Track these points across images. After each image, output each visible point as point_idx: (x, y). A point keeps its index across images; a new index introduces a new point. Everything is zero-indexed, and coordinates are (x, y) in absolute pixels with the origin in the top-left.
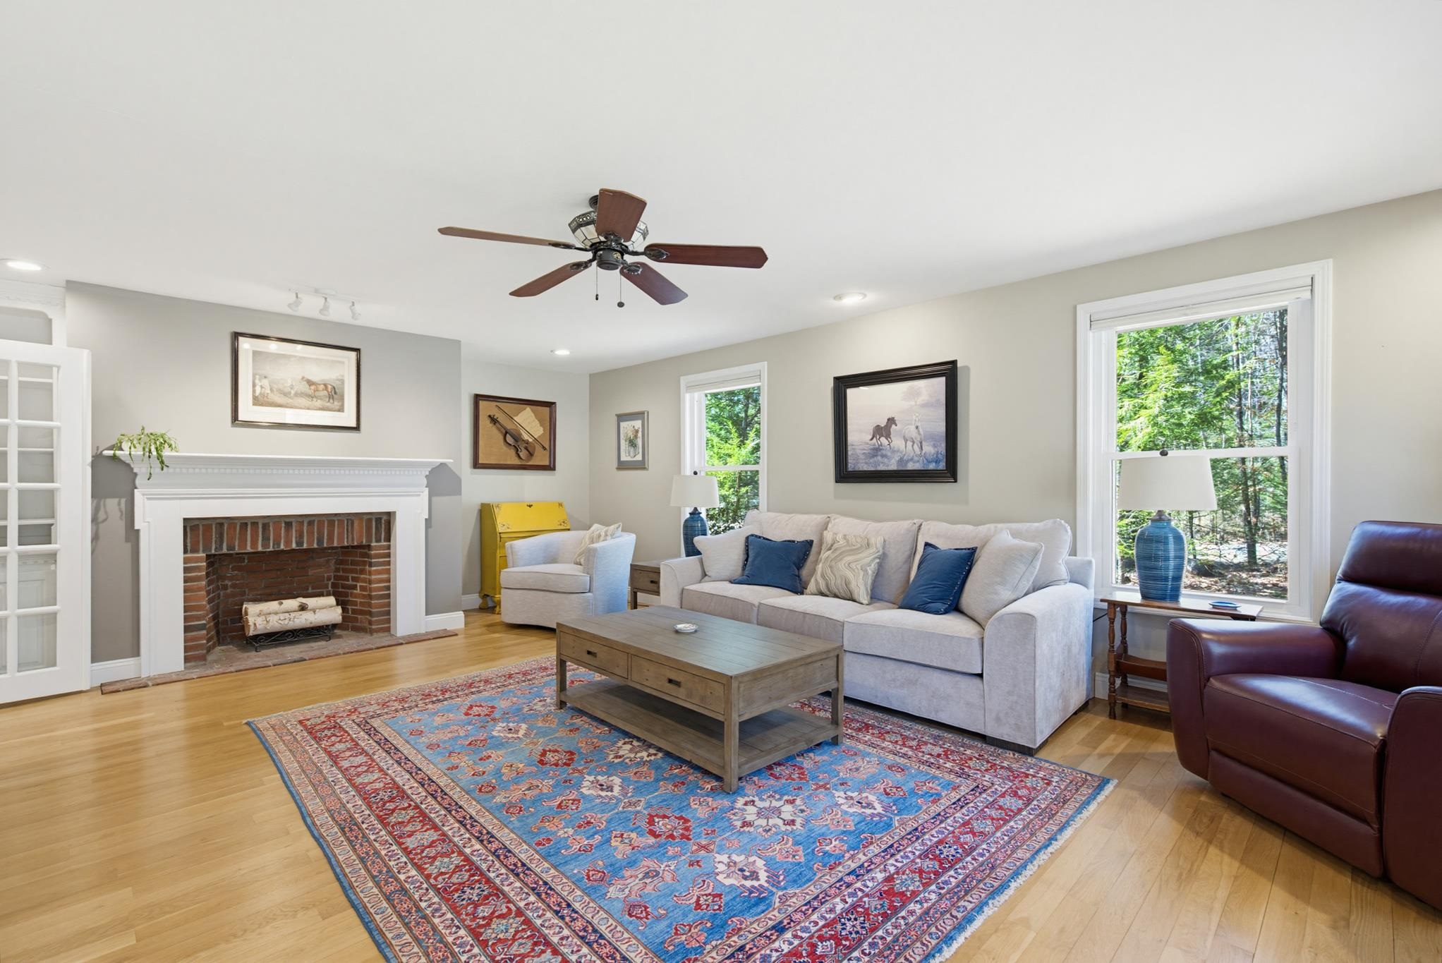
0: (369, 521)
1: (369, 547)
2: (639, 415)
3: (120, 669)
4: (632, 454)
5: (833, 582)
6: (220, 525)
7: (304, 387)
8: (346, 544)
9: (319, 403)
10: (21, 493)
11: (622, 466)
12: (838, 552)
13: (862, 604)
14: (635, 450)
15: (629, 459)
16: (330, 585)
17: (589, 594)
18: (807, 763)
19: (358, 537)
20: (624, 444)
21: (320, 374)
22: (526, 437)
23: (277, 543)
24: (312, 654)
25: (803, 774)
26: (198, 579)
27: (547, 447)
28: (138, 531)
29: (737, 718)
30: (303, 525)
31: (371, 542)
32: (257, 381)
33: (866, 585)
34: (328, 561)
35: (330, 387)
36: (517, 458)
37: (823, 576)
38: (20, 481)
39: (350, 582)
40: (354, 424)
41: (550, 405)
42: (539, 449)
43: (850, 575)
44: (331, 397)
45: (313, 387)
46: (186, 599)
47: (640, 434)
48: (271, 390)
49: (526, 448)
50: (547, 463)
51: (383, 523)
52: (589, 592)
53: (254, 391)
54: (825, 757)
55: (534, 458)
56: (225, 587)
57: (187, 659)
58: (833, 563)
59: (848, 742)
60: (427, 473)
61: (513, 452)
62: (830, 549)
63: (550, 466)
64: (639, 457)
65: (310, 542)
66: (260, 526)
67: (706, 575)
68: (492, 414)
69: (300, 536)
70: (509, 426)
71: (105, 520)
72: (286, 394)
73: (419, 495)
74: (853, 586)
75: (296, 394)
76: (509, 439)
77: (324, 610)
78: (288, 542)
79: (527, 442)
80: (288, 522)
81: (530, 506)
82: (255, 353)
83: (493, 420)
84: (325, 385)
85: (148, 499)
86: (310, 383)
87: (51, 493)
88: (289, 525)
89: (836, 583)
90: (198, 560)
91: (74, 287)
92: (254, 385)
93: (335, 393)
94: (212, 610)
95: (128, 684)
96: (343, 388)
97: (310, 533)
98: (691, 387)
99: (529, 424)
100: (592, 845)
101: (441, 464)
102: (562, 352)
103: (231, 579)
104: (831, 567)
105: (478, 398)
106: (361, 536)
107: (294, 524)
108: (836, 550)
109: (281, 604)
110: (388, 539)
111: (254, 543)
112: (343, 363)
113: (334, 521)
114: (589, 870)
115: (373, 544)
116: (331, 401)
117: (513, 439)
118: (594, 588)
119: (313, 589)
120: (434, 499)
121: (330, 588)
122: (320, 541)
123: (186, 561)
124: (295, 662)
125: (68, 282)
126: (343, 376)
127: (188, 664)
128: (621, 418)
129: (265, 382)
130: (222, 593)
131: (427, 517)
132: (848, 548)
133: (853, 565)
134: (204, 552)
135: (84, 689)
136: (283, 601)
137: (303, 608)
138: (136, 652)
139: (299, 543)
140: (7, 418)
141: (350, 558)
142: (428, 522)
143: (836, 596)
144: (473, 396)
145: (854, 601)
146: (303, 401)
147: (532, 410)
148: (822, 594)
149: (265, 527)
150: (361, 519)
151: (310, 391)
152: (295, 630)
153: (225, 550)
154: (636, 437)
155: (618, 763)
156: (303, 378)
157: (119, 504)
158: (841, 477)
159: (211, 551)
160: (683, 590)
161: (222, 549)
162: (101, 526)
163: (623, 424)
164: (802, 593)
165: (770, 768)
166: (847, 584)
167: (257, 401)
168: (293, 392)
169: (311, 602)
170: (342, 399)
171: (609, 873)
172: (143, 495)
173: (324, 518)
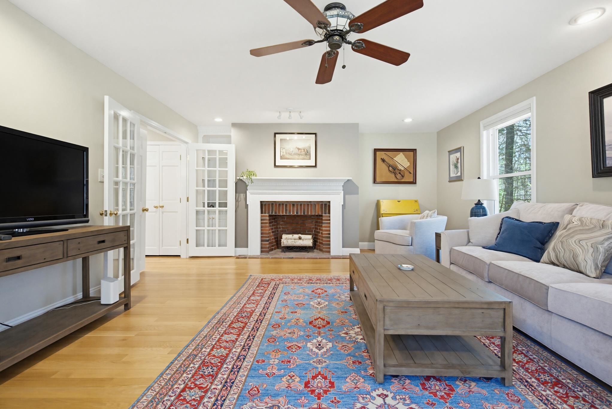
0: (322, 205)
1: (322, 216)
2: (459, 150)
3: (241, 251)
4: (456, 172)
5: (562, 255)
6: (272, 204)
7: (296, 151)
8: (313, 214)
9: (301, 157)
10: (219, 191)
11: (451, 180)
12: (571, 231)
13: (589, 276)
14: (457, 170)
15: (454, 175)
16: (314, 231)
17: (411, 246)
18: (461, 388)
19: (318, 212)
20: (452, 167)
21: (302, 145)
22: (400, 168)
23: (290, 212)
24: (296, 256)
25: (448, 395)
26: (266, 223)
27: (412, 173)
28: (248, 205)
29: (383, 331)
30: (298, 205)
31: (323, 214)
32: (281, 150)
33: (595, 260)
34: (312, 221)
35: (305, 150)
36: (395, 179)
37: (554, 249)
38: (219, 187)
39: (318, 231)
40: (314, 165)
41: (414, 151)
42: (407, 174)
43: (579, 250)
44: (306, 154)
45: (300, 151)
46: (262, 230)
47: (459, 161)
48: (286, 153)
49: (400, 173)
50: (412, 180)
51: (326, 206)
52: (411, 245)
53: (281, 154)
54: (484, 392)
55: (405, 178)
56: (280, 228)
57: (262, 252)
58: (564, 240)
59: (521, 388)
60: (343, 184)
61: (393, 175)
62: (565, 228)
63: (413, 182)
64: (459, 174)
65: (301, 212)
66: (284, 205)
67: (470, 242)
68: (383, 158)
69: (297, 210)
70: (391, 163)
71: (240, 200)
72: (290, 154)
73: (339, 194)
74: (580, 259)
75: (294, 154)
76: (391, 168)
77: (307, 240)
78: (293, 212)
79: (400, 170)
80: (294, 204)
81: (399, 201)
82: (281, 140)
83: (383, 160)
84: (304, 149)
85: (251, 194)
86: (299, 149)
87: (227, 191)
88: (293, 205)
89: (566, 257)
90: (266, 216)
91: (234, 125)
92: (281, 152)
93: (308, 152)
94: (274, 235)
95: (243, 257)
96: (310, 152)
97: (301, 209)
98: (486, 127)
99: (402, 161)
100: (274, 374)
101: (348, 180)
102: (408, 120)
103: (282, 225)
104: (562, 243)
105: (376, 150)
106: (318, 211)
107: (295, 205)
108: (570, 229)
109: (293, 236)
110: (329, 213)
111: (283, 212)
112: (310, 139)
113: (309, 204)
114: (256, 387)
115: (323, 215)
116: (306, 156)
117: (394, 169)
118: (414, 244)
119: (308, 232)
120: (347, 196)
121: (314, 233)
122: (304, 213)
123: (262, 216)
124: (290, 258)
125: (232, 124)
126: (310, 145)
127: (262, 253)
128: (451, 152)
129: (284, 150)
130: (279, 230)
131: (343, 204)
132: (581, 228)
133: (583, 243)
134: (268, 214)
135: (233, 256)
136: (294, 235)
137: (300, 238)
138: (247, 246)
139: (297, 213)
140: (216, 168)
141: (319, 221)
142: (344, 206)
143: (564, 267)
144: (373, 149)
145: (581, 272)
146: (297, 157)
147: (404, 154)
148: (554, 264)
149: (286, 205)
150: (319, 204)
151: (299, 152)
152: (297, 247)
153: (274, 214)
154: (457, 162)
155: (343, 337)
156: (296, 147)
157: (244, 195)
158: (598, 173)
159: (270, 213)
160: (451, 248)
161: (273, 213)
162: (240, 203)
163: (451, 156)
164: (538, 261)
165: (428, 378)
166: (575, 257)
167: (282, 158)
168: (293, 153)
169: (303, 236)
170: (310, 155)
171: (261, 394)
172: (249, 192)
173: (305, 203)
